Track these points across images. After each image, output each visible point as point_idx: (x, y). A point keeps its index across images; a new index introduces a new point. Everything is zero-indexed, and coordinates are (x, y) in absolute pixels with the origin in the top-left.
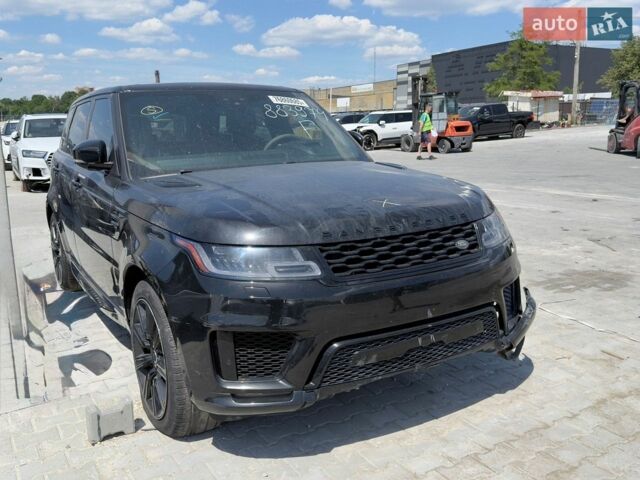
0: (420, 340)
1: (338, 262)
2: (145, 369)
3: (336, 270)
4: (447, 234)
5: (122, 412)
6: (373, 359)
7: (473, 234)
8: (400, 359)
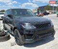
2: (16, 38)
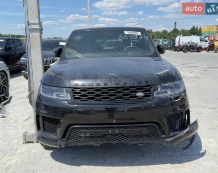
0: (110, 131)
1: (77, 96)
3: (76, 98)
4: (133, 89)
5: (32, 135)
6: (88, 135)
7: (150, 91)
8: (100, 137)
